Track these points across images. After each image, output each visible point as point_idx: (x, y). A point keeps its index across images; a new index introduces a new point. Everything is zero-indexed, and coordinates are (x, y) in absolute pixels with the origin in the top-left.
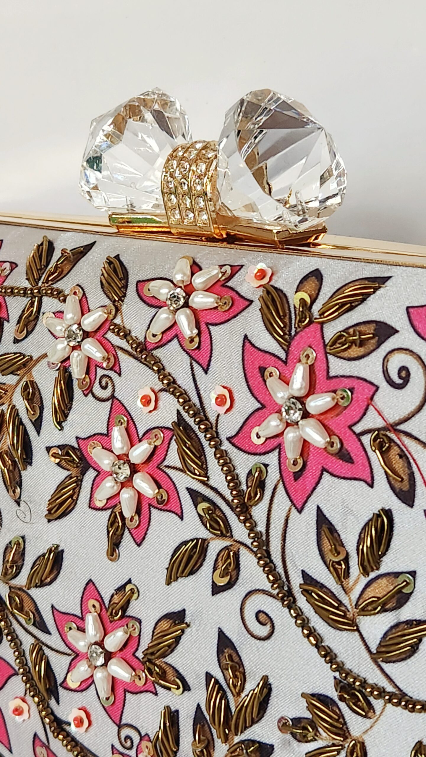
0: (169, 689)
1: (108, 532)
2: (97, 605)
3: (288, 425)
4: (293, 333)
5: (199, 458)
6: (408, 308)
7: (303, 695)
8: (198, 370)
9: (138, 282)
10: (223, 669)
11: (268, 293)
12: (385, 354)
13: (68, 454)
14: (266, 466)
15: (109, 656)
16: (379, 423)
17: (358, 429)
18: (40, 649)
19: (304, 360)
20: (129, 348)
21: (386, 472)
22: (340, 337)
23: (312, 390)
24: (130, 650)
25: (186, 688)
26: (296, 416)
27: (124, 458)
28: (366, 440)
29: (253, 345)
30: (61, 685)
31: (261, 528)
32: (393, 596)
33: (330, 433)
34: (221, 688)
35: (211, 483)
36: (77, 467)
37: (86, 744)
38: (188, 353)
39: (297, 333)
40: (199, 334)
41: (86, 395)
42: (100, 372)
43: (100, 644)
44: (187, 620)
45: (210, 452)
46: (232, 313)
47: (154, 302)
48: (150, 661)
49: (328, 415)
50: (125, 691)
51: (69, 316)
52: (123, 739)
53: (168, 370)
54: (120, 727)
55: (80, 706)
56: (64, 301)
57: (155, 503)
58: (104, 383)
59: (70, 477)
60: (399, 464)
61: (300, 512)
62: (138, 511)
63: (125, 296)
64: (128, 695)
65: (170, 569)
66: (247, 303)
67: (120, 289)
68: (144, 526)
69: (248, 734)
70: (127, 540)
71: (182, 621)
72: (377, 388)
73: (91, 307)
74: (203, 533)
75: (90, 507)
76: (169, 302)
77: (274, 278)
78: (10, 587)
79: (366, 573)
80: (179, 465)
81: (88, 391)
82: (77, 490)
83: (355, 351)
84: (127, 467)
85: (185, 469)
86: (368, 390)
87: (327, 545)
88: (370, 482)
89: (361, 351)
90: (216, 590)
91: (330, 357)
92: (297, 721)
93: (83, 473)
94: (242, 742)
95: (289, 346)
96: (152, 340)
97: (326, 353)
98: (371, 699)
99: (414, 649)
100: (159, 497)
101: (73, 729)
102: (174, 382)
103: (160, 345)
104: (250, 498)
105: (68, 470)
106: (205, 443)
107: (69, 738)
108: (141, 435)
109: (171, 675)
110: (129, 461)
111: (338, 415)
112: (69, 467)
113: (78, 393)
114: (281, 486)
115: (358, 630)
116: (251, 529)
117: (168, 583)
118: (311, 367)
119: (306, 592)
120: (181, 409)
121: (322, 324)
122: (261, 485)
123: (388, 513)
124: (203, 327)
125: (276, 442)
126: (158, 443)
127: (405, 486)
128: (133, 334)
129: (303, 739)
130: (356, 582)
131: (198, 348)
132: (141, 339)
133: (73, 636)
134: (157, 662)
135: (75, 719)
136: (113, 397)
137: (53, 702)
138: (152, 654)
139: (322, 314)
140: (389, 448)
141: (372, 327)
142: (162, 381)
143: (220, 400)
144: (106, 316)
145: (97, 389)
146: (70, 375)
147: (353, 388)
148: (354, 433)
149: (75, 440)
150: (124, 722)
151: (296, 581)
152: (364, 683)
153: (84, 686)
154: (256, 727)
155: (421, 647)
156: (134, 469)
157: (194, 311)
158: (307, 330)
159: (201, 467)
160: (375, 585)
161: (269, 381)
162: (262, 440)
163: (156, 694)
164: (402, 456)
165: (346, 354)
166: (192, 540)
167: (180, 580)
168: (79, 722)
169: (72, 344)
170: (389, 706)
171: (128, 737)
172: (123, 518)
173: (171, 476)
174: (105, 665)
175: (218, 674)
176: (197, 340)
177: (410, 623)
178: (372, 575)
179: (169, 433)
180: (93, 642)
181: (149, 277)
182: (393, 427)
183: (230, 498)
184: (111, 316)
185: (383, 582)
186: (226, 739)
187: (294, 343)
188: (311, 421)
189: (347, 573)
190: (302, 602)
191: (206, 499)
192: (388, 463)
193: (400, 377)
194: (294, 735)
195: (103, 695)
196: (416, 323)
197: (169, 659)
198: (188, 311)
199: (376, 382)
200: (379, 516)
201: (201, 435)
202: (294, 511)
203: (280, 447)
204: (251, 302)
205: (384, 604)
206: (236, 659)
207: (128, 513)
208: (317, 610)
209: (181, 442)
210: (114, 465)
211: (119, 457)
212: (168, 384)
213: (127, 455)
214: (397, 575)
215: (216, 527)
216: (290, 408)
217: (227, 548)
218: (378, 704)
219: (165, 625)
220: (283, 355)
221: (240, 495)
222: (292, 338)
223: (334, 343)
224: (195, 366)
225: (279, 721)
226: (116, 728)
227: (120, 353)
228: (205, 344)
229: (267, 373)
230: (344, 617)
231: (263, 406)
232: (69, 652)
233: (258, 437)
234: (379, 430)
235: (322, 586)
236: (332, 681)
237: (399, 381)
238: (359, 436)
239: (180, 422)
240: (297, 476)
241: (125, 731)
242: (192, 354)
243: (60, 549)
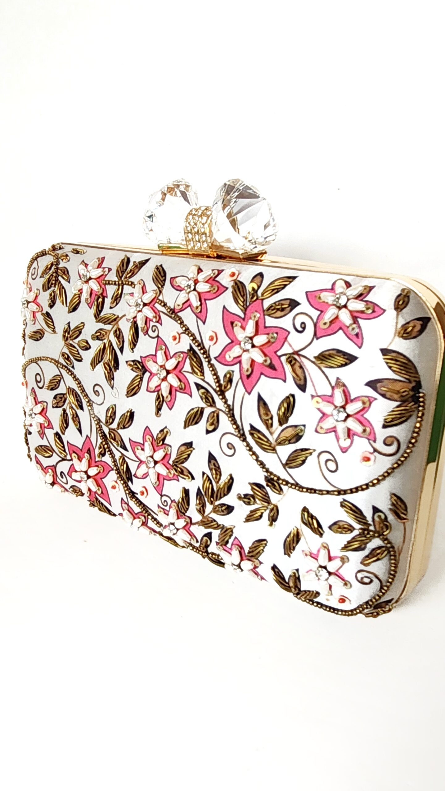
0: (185, 479)
1: (156, 403)
2: (151, 438)
3: (244, 351)
4: (248, 304)
5: (200, 367)
6: (307, 293)
7: (250, 484)
8: (200, 322)
9: (171, 278)
10: (211, 470)
11: (236, 284)
12: (294, 315)
13: (136, 364)
14: (233, 372)
15: (156, 463)
16: (291, 351)
17: (279, 353)
18: (124, 459)
19: (253, 318)
20: (165, 311)
21: (292, 375)
22: (272, 306)
23: (257, 333)
24: (165, 461)
25: (193, 478)
26: (248, 346)
27: (163, 367)
28: (283, 359)
29: (227, 310)
30: (134, 476)
31: (230, 402)
32: (293, 438)
33: (265, 355)
34: (209, 479)
35: (206, 380)
36: (141, 371)
37: (146, 503)
38: (195, 314)
39: (250, 304)
40: (201, 305)
41: (145, 335)
42: (152, 324)
43: (152, 457)
44: (194, 446)
45: (205, 364)
46: (217, 294)
47: (179, 288)
48: (176, 465)
49: (264, 347)
50: (164, 479)
51: (136, 295)
52: (163, 501)
53: (185, 323)
54: (162, 496)
55: (143, 486)
56: (134, 287)
57: (178, 389)
58: (154, 329)
59: (137, 376)
60: (299, 371)
61: (249, 393)
62: (170, 393)
63: (164, 285)
64: (165, 481)
65: (185, 422)
66: (225, 289)
67: (162, 281)
68: (173, 400)
69: (223, 501)
70: (165, 407)
71: (191, 447)
72: (289, 333)
73: (148, 291)
74: (202, 404)
75: (147, 390)
76: (186, 288)
77: (239, 276)
78: (109, 429)
79: (281, 424)
80: (190, 370)
81: (146, 333)
82: (141, 382)
83: (279, 314)
84: (165, 371)
85: (193, 372)
86: (285, 334)
87: (262, 411)
88: (284, 379)
89: (282, 313)
90: (208, 432)
92: (246, 496)
93: (144, 374)
94: (220, 505)
95: (246, 311)
96: (177, 308)
97: (264, 315)
98: (282, 486)
99: (304, 462)
100: (180, 386)
101: (139, 496)
102: (188, 329)
103: (181, 310)
104: (225, 387)
105: (136, 372)
106: (203, 360)
107: (138, 501)
108: (171, 355)
109: (186, 472)
110: (165, 369)
111: (269, 346)
112: (136, 371)
113: (141, 334)
114: (240, 381)
115: (276, 453)
116: (226, 402)
117: (185, 427)
118: (257, 323)
119: (252, 434)
120: (191, 342)
121: (262, 300)
122: (230, 381)
123: (293, 396)
124: (203, 301)
125: (239, 359)
126: (180, 359)
127: (302, 383)
128: (168, 305)
129: (249, 504)
130: (277, 429)
131: (201, 312)
132: (172, 307)
133: (139, 452)
134: (179, 466)
135: (141, 492)
136: (158, 336)
137: (130, 484)
138: (177, 462)
139: (262, 295)
140: (295, 364)
141: (288, 301)
142: (182, 328)
143: (211, 339)
144: (154, 295)
145: (150, 332)
146: (137, 325)
147: (278, 333)
148: (277, 355)
149: (140, 357)
150: (163, 494)
151: (247, 429)
152: (279, 478)
153: (145, 476)
154: (226, 497)
155: (307, 461)
156: (168, 372)
157: (199, 293)
158: (255, 303)
159: (201, 372)
160: (285, 431)
161: (235, 329)
162: (232, 359)
163: (178, 480)
164: (301, 367)
165: (274, 315)
166: (196, 408)
167: (191, 427)
168: (142, 493)
169: (138, 309)
170: (290, 489)
171: (165, 501)
172: (163, 397)
173: (186, 376)
174: (154, 467)
175: (208, 472)
176: (200, 307)
177: (302, 450)
178: (284, 426)
179: (185, 355)
180: (149, 456)
181: (177, 276)
182: (296, 353)
183: (215, 387)
184: (157, 295)
185: (290, 429)
186: (212, 503)
187: (248, 310)
188: (256, 349)
189: (272, 425)
190: (249, 438)
191: (203, 388)
192: (294, 371)
193: (301, 327)
194: (244, 502)
195: (154, 482)
196: (310, 300)
197: (184, 465)
198: (195, 293)
199: (289, 330)
200: (288, 397)
201: (201, 356)
202: (246, 394)
203: (240, 362)
204: (227, 288)
205: (289, 440)
206: (217, 466)
207: (165, 395)
208: (257, 443)
209: (191, 359)
210: (158, 370)
211: (161, 366)
212: (186, 330)
213: (164, 365)
214: (296, 426)
215: (208, 401)
216: (245, 342)
217: (214, 412)
218: (284, 488)
219: (183, 448)
220: (242, 316)
221: (220, 386)
222: (248, 307)
223: (268, 309)
224: (199, 320)
225: (238, 495)
226: (160, 497)
227: (162, 314)
228: (203, 310)
229: (234, 325)
230: (270, 446)
231: (232, 342)
232: (137, 460)
233: (230, 357)
234: (290, 354)
235: (259, 431)
236: (264, 477)
237: (300, 329)
238: (279, 357)
239: (191, 348)
240: (248, 376)
241: (164, 498)
242: (197, 314)
243: (133, 411)
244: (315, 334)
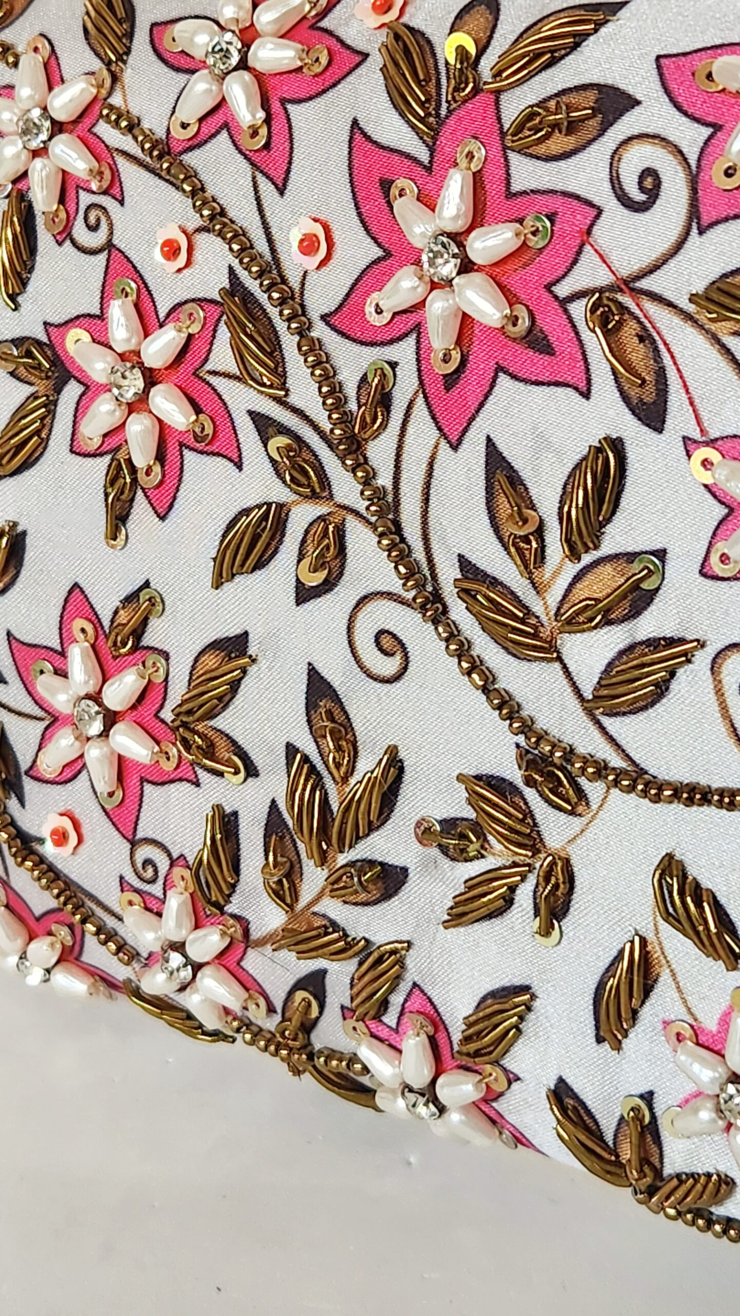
0: (221, 774)
1: (107, 495)
2: (89, 628)
3: (434, 286)
4: (443, 112)
5: (270, 355)
6: (658, 58)
7: (461, 778)
8: (266, 187)
9: (154, 25)
10: (317, 736)
11: (397, 37)
12: (614, 146)
13: (29, 354)
14: (393, 365)
15: (111, 719)
16: (603, 278)
17: (562, 290)
19: (463, 162)
20: (135, 150)
21: (614, 371)
22: (531, 116)
23: (478, 218)
24: (147, 710)
25: (252, 771)
26: (448, 269)
27: (131, 358)
28: (578, 309)
29: (368, 138)
30: (26, 773)
31: (384, 480)
32: (624, 596)
33: (511, 298)
34: (313, 769)
35: (293, 399)
36: (48, 378)
37: (74, 876)
38: (246, 157)
39: (450, 112)
40: (268, 121)
41: (60, 244)
42: (85, 199)
43: (96, 697)
44: (252, 650)
45: (289, 342)
46: (329, 78)
47: (183, 62)
48: (185, 725)
49: (509, 267)
50: (142, 780)
51: (24, 92)
52: (139, 865)
53: (211, 190)
54: (134, 844)
55: (62, 810)
56: (16, 65)
57: (191, 442)
58: (92, 220)
59: (34, 396)
60: (637, 354)
61: (455, 447)
62: (160, 457)
63: (128, 52)
64: (148, 788)
65: (219, 560)
66: (358, 59)
67: (119, 39)
68: (171, 482)
69: (361, 851)
70: (141, 508)
71: (243, 653)
72: (600, 211)
73: (66, 76)
74: (280, 493)
75: (72, 451)
76: (210, 61)
77: (409, 9)
79: (574, 554)
80: (234, 369)
81: (65, 235)
82: (48, 420)
83: (558, 143)
84: (137, 372)
85: (245, 376)
86: (583, 217)
87: (504, 507)
88: (583, 386)
89: (569, 142)
90: (303, 594)
91: (513, 157)
92: (450, 825)
93: (58, 390)
94: (352, 864)
95: (435, 139)
96: (179, 134)
97: (505, 148)
98: (582, 781)
99: (661, 690)
100: (198, 430)
101: (49, 849)
102: (223, 213)
103: (196, 143)
104: (364, 426)
105: (31, 384)
106: (281, 326)
107: (44, 866)
108: (162, 315)
109: (223, 752)
110: (141, 365)
111: (526, 265)
112: (32, 379)
113: (44, 239)
114: (420, 401)
115: (559, 659)
116: (367, 482)
117: (217, 585)
118: (478, 178)
119: (465, 594)
120: (235, 263)
121: (498, 92)
122: (385, 401)
123: (617, 445)
124: (276, 106)
125: (413, 319)
126: (195, 329)
127: (650, 397)
128: (146, 125)
129: (461, 855)
130: (556, 573)
131: (267, 146)
132: (161, 133)
133: (46, 684)
134: (200, 727)
135: (54, 832)
136: (109, 246)
137: (13, 804)
138: (190, 712)
139: (497, 75)
140: (620, 324)
141: (592, 95)
142: (199, 211)
143: (308, 245)
144: (94, 91)
145: (80, 231)
146: (30, 207)
147: (555, 214)
148: (556, 297)
149: (41, 328)
150: (140, 835)
151: (448, 573)
152: (570, 753)
153: (68, 774)
154: (375, 837)
155: (674, 685)
156: (151, 378)
157: (259, 77)
158: (469, 106)
159: (273, 371)
160: (590, 577)
161: (398, 204)
162: (387, 316)
163: (197, 784)
164: (644, 337)
165: (542, 149)
166: (259, 507)
167: (238, 579)
168: (60, 838)
169: (35, 144)
170: (615, 792)
171: (148, 862)
172: (133, 470)
173: (220, 389)
174: (105, 734)
175: (307, 746)
176: (264, 131)
177: (654, 644)
178: (587, 559)
179: (215, 311)
180: (82, 694)
181: (174, 15)
182: (628, 284)
183: (327, 426)
184: (104, 92)
185: (607, 570)
186: (323, 859)
187: (446, 132)
188: (476, 278)
189: (541, 556)
190: (458, 612)
191: (284, 430)
192: (617, 351)
193: (642, 189)
194: (444, 849)
195: (103, 788)
196: (673, 86)
197: (220, 722)
198: (246, 76)
199: (596, 201)
200: (599, 450)
201: (273, 312)
202: (444, 445)
203: (418, 329)
204: (366, 56)
205: (607, 611)
206: (340, 718)
207: (140, 462)
208: (486, 625)
209: (237, 327)
210: (113, 371)
211: (122, 357)
212: (212, 218)
213: (138, 353)
214: (631, 557)
215: (303, 480)
216: (437, 255)
217: (321, 518)
218: (594, 790)
219: (211, 661)
220: (423, 155)
221: (346, 419)
222: (441, 122)
223: (520, 128)
224: (261, 180)
225: (418, 825)
226: (127, 847)
227: (121, 161)
228: (279, 141)
229: (394, 191)
230: (535, 636)
231: (388, 254)
232: (40, 713)
233: (379, 311)
234: (601, 290)
235: (494, 582)
236: (514, 751)
237: (640, 197)
238: (564, 303)
239: (235, 287)
240: (451, 380)
241: (144, 852)
242: (256, 158)
243: (20, 529)
244: (694, 212)
